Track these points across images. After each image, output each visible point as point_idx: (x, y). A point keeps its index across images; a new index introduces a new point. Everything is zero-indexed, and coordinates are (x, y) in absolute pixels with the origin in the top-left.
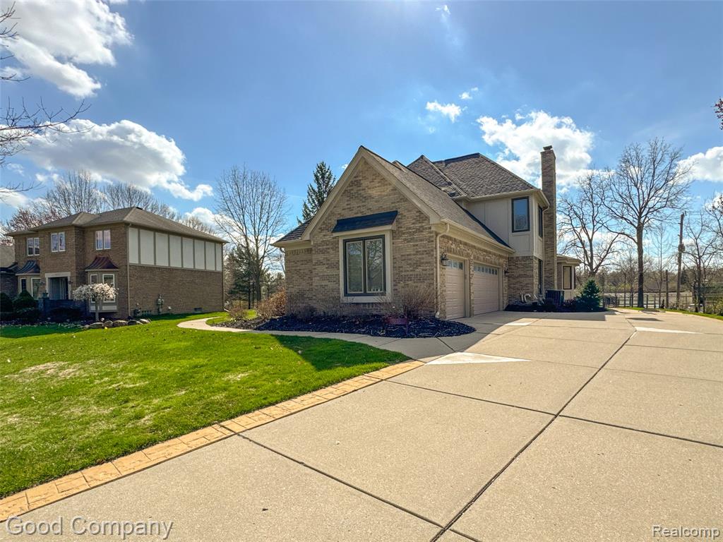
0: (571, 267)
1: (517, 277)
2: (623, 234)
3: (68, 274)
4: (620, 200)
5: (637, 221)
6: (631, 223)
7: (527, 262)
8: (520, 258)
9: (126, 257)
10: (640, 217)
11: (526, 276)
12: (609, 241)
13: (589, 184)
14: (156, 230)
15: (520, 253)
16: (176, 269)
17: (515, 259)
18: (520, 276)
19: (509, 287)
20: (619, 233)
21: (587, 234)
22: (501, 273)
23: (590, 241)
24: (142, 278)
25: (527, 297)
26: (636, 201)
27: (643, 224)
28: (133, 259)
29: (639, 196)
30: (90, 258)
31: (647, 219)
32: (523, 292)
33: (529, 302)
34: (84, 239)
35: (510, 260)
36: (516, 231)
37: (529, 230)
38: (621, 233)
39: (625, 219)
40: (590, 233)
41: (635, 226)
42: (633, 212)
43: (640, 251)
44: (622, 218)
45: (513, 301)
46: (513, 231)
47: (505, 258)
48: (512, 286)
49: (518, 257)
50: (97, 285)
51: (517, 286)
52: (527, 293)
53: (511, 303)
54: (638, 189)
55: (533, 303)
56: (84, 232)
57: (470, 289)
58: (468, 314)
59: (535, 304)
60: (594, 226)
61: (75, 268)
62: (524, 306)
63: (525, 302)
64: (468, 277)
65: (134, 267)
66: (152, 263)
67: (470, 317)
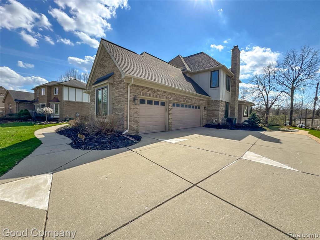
0: (248, 106)
1: (212, 110)
2: (285, 92)
3: (45, 104)
4: (283, 76)
5: (291, 86)
6: (288, 87)
7: (217, 103)
8: (213, 101)
9: (62, 97)
10: (293, 84)
11: (215, 110)
12: (277, 95)
13: (268, 69)
14: (76, 88)
15: (213, 98)
16: (86, 103)
17: (211, 101)
18: (213, 110)
19: (208, 115)
20: (282, 92)
21: (266, 92)
22: (202, 108)
23: (267, 95)
24: (69, 106)
25: (216, 120)
26: (291, 76)
27: (295, 87)
28: (65, 98)
29: (293, 74)
30: (53, 98)
31: (297, 85)
32: (214, 118)
33: (216, 124)
34: (51, 91)
35: (209, 102)
36: (212, 88)
37: (218, 87)
38: (284, 92)
39: (285, 85)
40: (267, 91)
41: (290, 88)
42: (290, 82)
43: (292, 100)
44: (283, 84)
45: (209, 123)
46: (211, 87)
47: (206, 101)
48: (209, 115)
49: (212, 100)
50: (44, 108)
51: (211, 115)
52: (216, 118)
53: (208, 123)
54: (293, 71)
55: (218, 124)
56: (51, 88)
57: (169, 116)
58: (167, 130)
59: (219, 124)
60: (270, 88)
61: (47, 101)
62: (214, 125)
63: (214, 123)
64: (168, 110)
65: (66, 101)
66: (74, 100)
67: (168, 131)
